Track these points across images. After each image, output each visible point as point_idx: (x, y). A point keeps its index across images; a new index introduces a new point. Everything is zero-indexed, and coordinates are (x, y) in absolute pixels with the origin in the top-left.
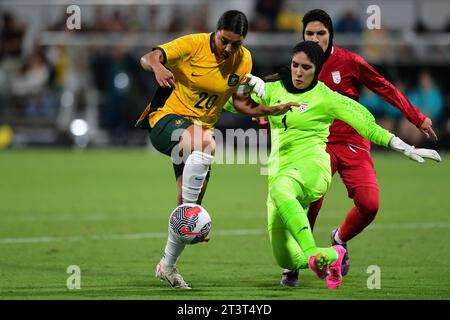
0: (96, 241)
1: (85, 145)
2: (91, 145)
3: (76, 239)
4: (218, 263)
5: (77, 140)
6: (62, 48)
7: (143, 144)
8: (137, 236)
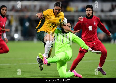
0: (20, 65)
1: (18, 40)
2: (19, 40)
3: (15, 64)
4: (52, 71)
5: (16, 39)
6: (12, 16)
7: (32, 40)
8: (31, 64)
